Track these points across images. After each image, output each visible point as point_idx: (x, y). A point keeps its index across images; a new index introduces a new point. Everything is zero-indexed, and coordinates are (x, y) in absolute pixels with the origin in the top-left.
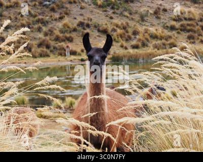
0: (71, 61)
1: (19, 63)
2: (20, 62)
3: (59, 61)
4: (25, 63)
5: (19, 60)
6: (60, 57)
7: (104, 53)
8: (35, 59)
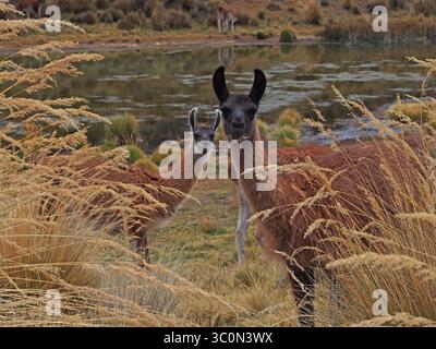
0: (236, 37)
1: (124, 41)
2: (125, 38)
3: (210, 38)
4: (138, 41)
5: (124, 35)
6: (211, 28)
7: (252, 105)
8: (159, 33)
